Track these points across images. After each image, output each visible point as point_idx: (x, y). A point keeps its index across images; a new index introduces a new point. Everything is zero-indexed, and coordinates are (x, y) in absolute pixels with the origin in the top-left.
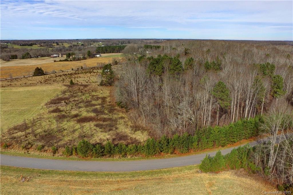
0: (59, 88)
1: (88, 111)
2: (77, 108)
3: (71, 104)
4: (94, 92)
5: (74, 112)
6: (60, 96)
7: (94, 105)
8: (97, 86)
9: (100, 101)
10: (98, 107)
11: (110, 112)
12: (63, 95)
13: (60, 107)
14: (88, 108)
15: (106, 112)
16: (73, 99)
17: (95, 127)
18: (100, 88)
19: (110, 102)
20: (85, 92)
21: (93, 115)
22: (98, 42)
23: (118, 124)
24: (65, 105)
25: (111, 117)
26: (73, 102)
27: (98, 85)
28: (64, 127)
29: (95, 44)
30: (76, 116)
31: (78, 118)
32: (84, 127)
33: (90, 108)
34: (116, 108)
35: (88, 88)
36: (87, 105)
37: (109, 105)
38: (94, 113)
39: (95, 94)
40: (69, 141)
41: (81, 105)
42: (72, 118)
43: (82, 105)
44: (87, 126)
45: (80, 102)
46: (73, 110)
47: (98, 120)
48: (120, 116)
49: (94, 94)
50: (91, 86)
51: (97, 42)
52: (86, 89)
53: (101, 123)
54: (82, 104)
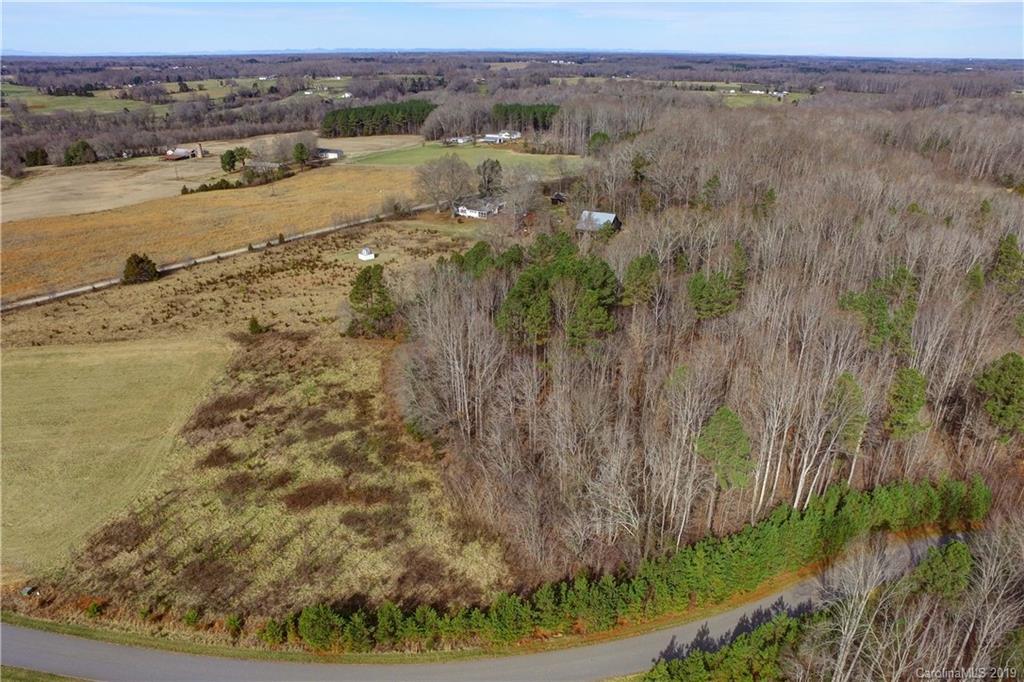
1: (316, 457)
2: (282, 445)
3: (261, 427)
5: (276, 464)
6: (224, 390)
7: (334, 429)
9: (350, 413)
10: (346, 435)
11: (386, 460)
13: (228, 441)
14: (316, 444)
15: (373, 458)
16: (267, 404)
17: (342, 529)
21: (332, 472)
23: (411, 513)
24: (245, 433)
26: (267, 417)
28: (249, 527)
30: (284, 479)
31: (292, 488)
32: (311, 526)
33: (322, 440)
36: (313, 430)
38: (335, 464)
39: (335, 380)
41: (293, 428)
42: (271, 489)
44: (318, 521)
45: (290, 417)
53: (360, 508)
54: (295, 423)
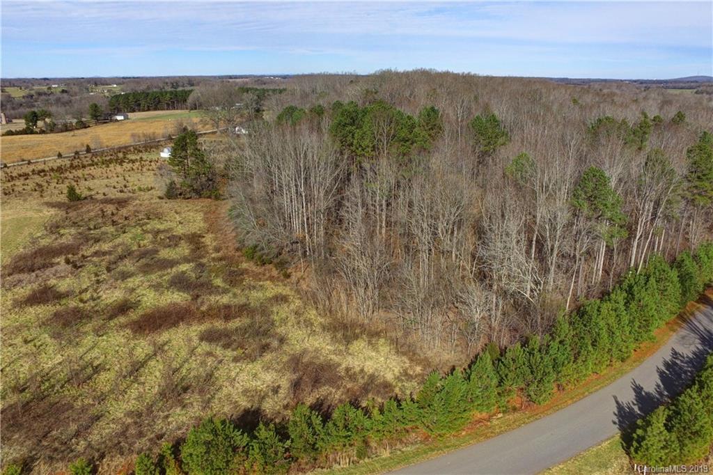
0: (30, 214)
1: (157, 287)
2: (117, 280)
3: (90, 267)
4: (154, 220)
5: (112, 295)
6: (44, 242)
7: (172, 263)
8: (158, 200)
9: (184, 249)
10: (184, 267)
11: (233, 283)
12: (54, 237)
13: (52, 282)
14: (153, 277)
15: (218, 282)
16: (93, 250)
17: (205, 347)
18: (167, 205)
19: (217, 250)
20: (126, 222)
21: (177, 298)
22: (107, 85)
23: (277, 324)
24: (72, 273)
25: (243, 300)
26: (95, 259)
27: (160, 198)
28: (88, 357)
29: (99, 89)
30: (123, 308)
31: (133, 315)
32: (166, 348)
33: (160, 273)
34: (244, 265)
35: (131, 208)
36: (147, 265)
37: (221, 259)
38: (179, 290)
39: (162, 227)
40: (129, 421)
41: (125, 266)
42: (111, 318)
43: (128, 265)
44: (174, 342)
45: (121, 258)
46: (104, 286)
47: (204, 316)
48: (269, 294)
49: (155, 225)
50: (138, 202)
51: (104, 85)
52: (124, 212)
53: (219, 324)
54: (126, 261)
